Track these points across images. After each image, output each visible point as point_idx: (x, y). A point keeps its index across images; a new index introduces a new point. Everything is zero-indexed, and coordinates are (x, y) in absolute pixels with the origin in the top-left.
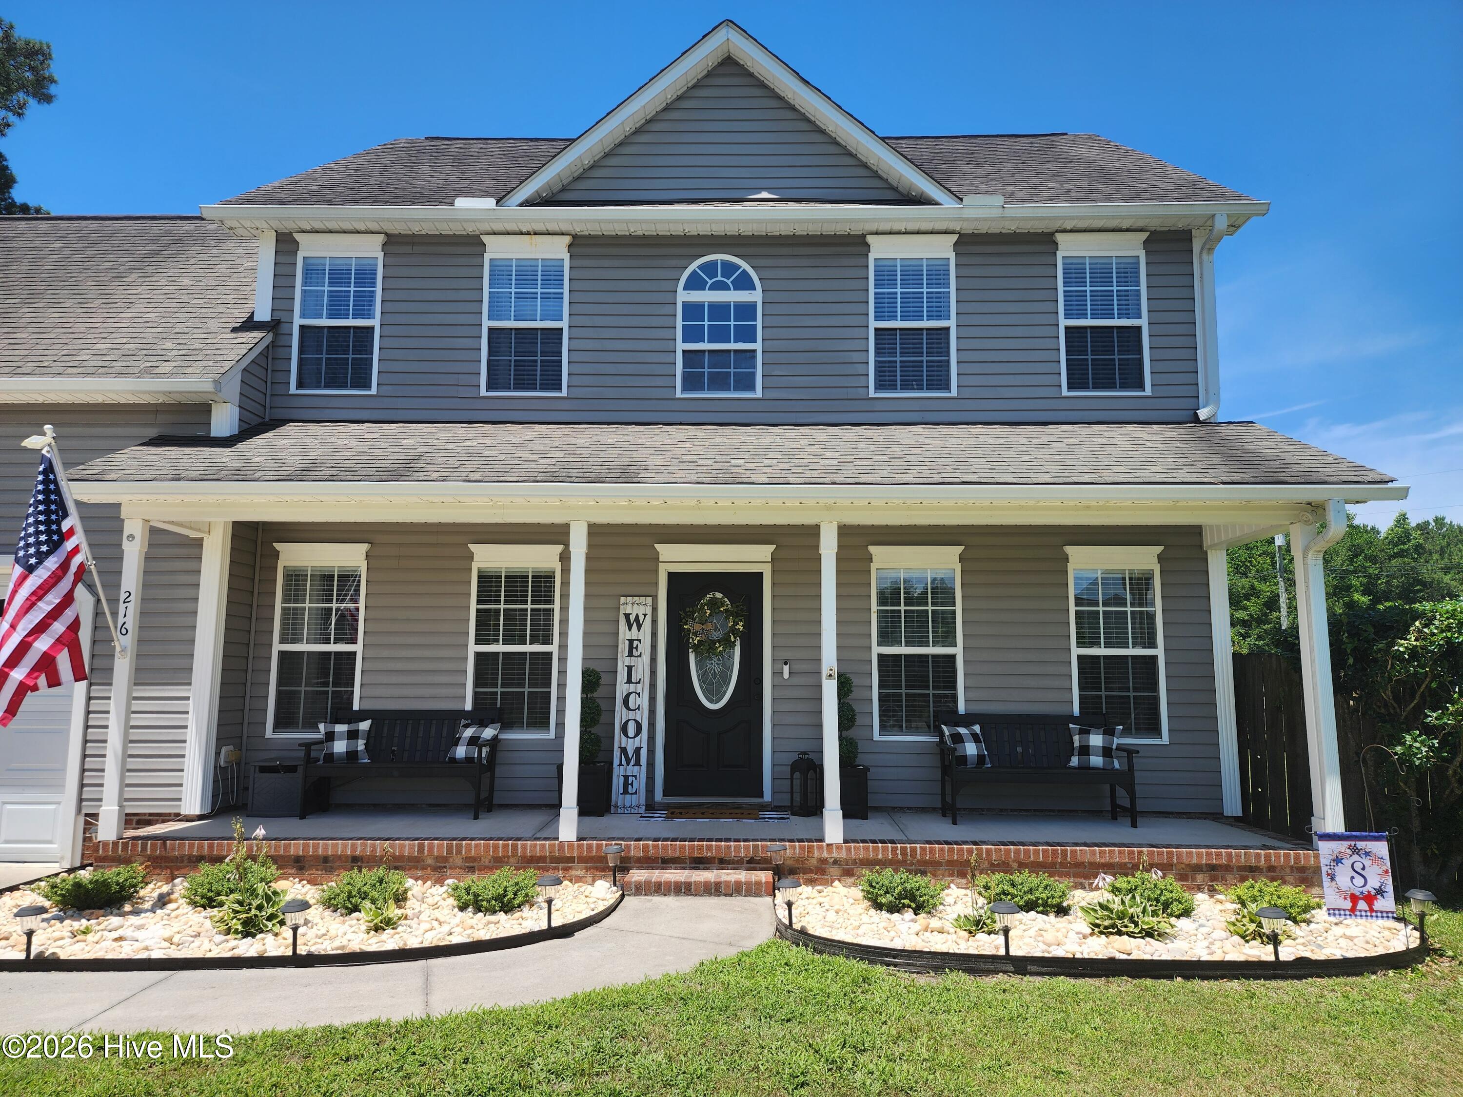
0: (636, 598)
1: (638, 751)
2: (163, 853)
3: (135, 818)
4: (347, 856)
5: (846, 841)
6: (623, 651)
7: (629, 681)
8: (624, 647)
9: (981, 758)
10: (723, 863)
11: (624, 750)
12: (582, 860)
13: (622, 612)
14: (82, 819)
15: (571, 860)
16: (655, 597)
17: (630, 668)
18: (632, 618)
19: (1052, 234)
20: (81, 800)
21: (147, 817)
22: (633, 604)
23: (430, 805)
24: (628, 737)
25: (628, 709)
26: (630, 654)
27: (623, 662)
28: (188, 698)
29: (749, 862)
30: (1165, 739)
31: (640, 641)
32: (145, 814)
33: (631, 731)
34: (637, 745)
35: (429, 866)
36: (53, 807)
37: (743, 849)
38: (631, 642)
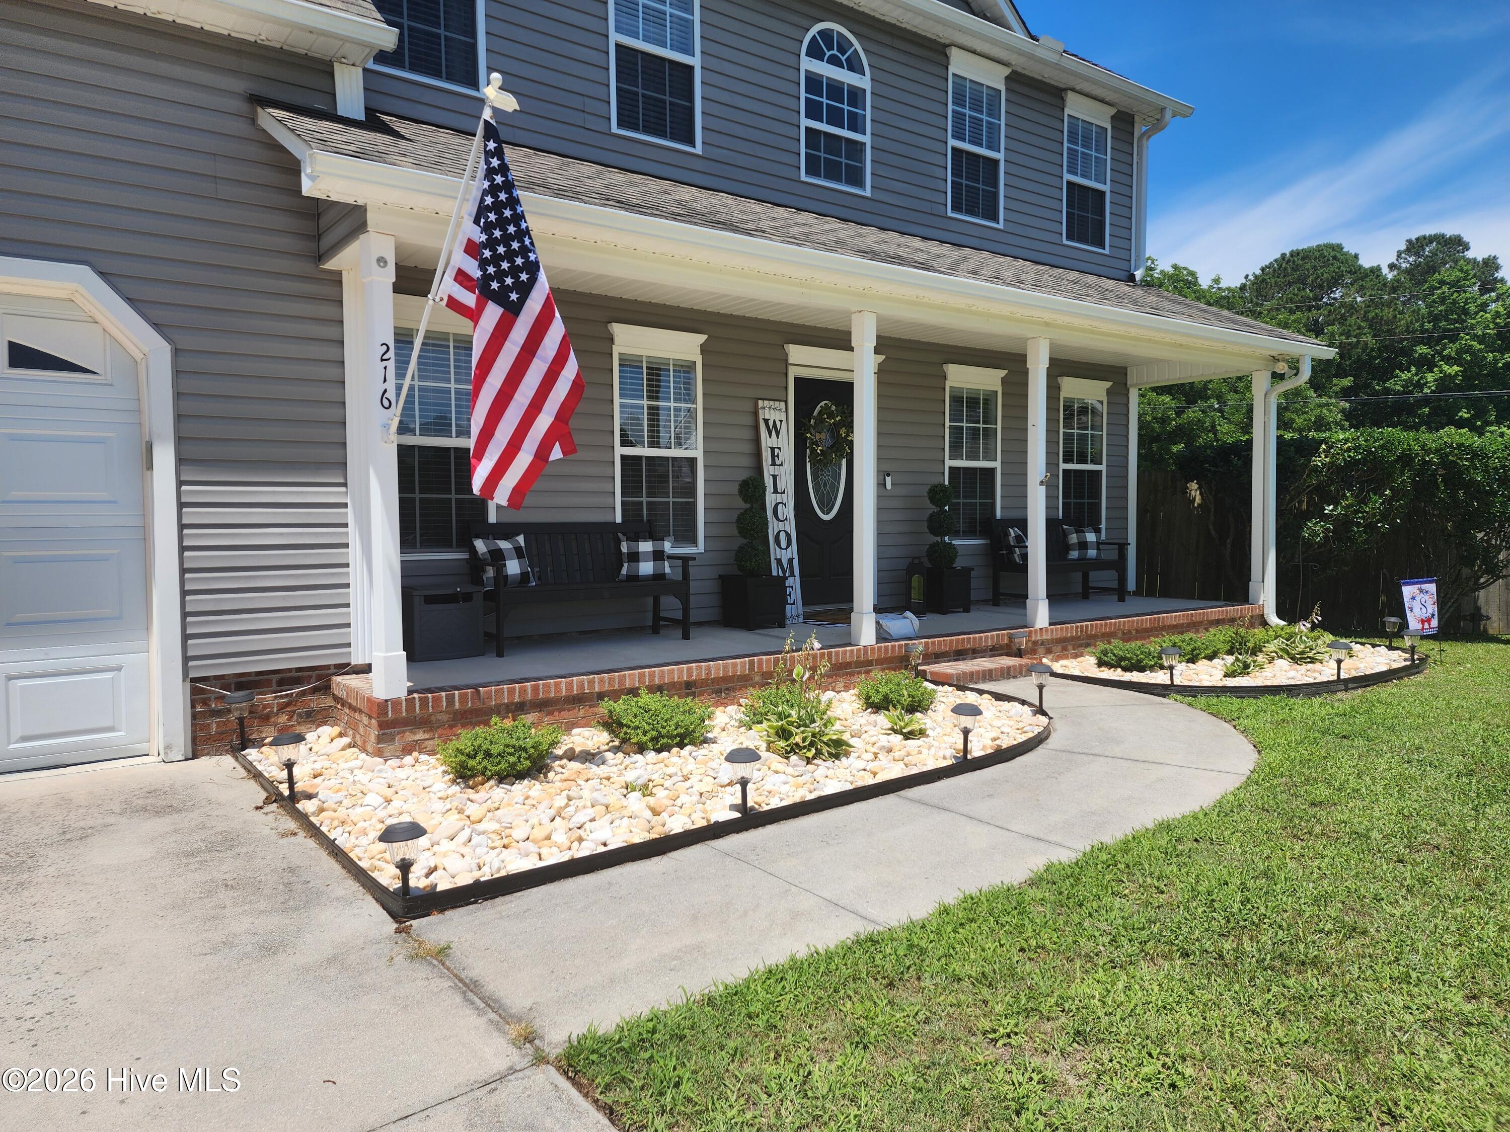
0: (772, 403)
1: (791, 561)
3: (275, 678)
5: (1050, 624)
6: (767, 459)
7: (776, 491)
8: (766, 455)
11: (779, 561)
12: (879, 662)
13: (761, 417)
14: (188, 685)
15: (869, 663)
16: (786, 402)
17: (775, 477)
18: (771, 423)
19: (1065, 90)
20: (186, 659)
21: (294, 674)
22: (770, 408)
24: (781, 549)
25: (778, 520)
26: (774, 464)
27: (768, 471)
28: (345, 505)
29: (991, 650)
31: (779, 448)
32: (290, 670)
33: (783, 543)
34: (790, 556)
35: (757, 683)
36: (109, 675)
38: (772, 449)
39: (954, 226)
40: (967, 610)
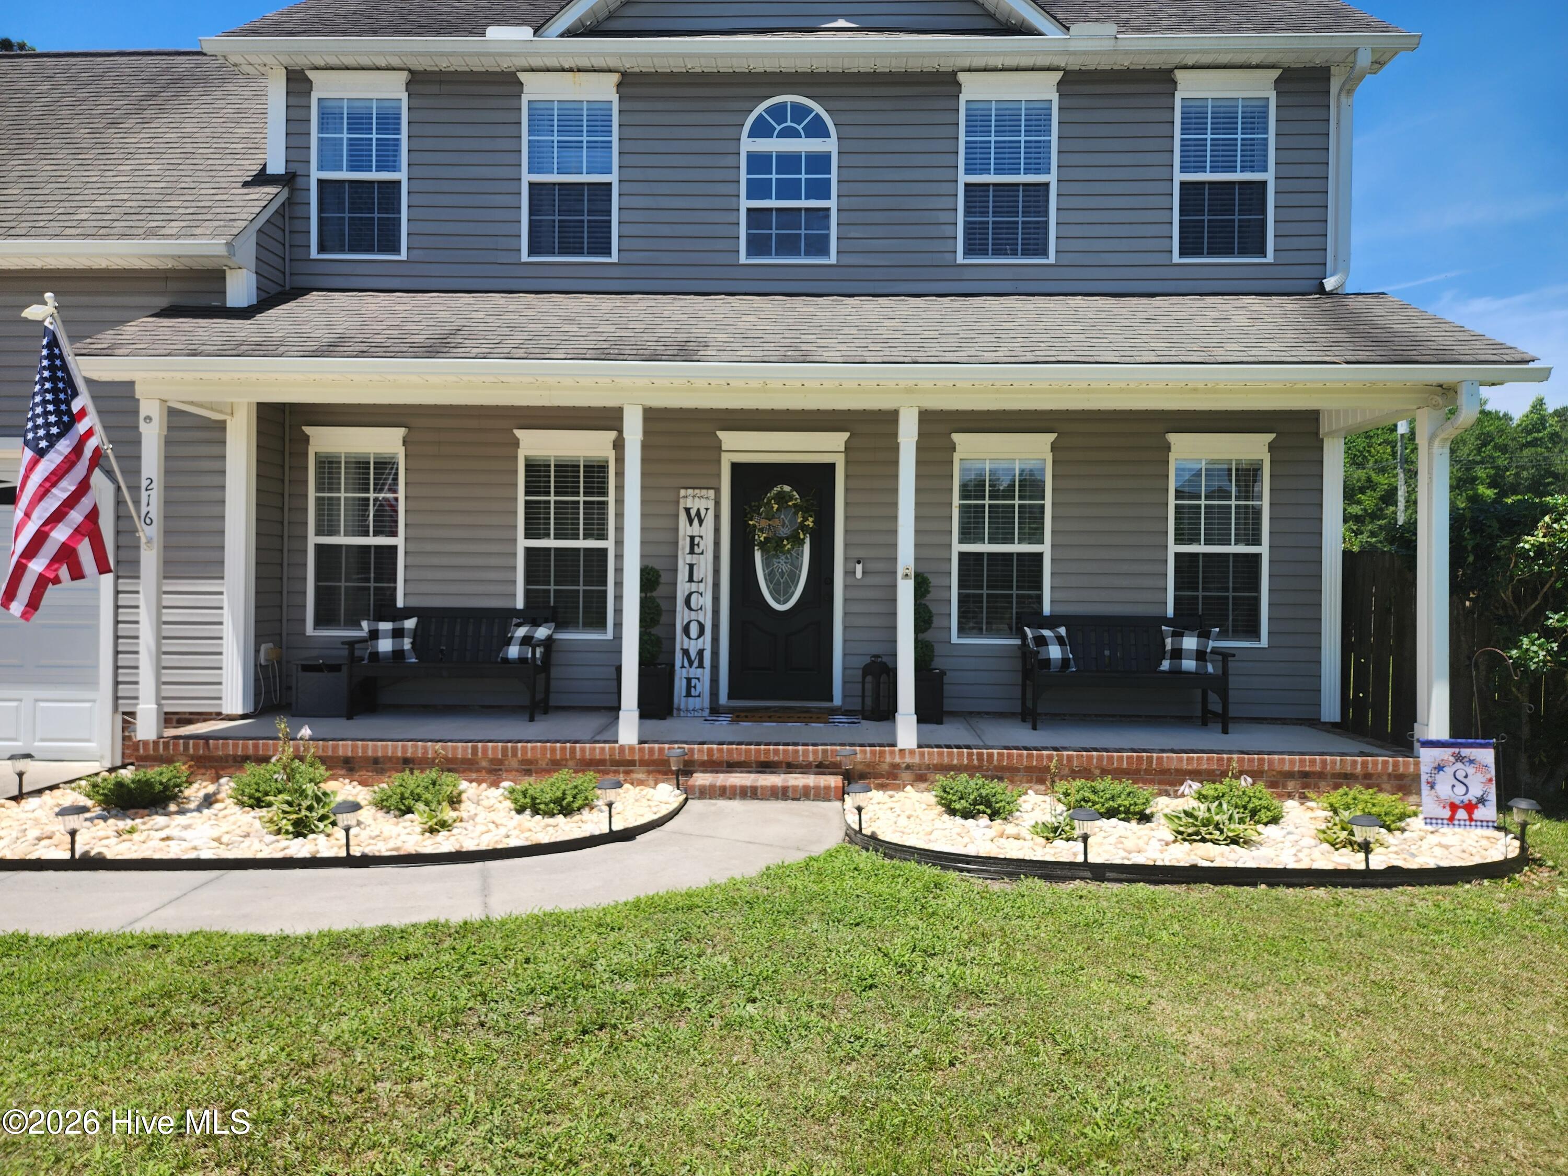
0: (697, 491)
1: (701, 653)
2: (207, 753)
3: (175, 717)
4: (398, 758)
5: (919, 746)
6: (683, 548)
7: (691, 580)
8: (684, 544)
9: (1065, 662)
10: (790, 767)
11: (686, 652)
12: (643, 763)
13: (682, 506)
14: (119, 718)
15: (632, 763)
16: (718, 491)
17: (691, 566)
18: (693, 512)
19: (1171, 71)
20: (116, 698)
21: (187, 716)
22: (694, 497)
23: (483, 707)
24: (690, 638)
25: (690, 608)
26: (692, 552)
27: (684, 559)
28: (221, 593)
29: (818, 766)
30: (1264, 642)
31: (701, 537)
32: (185, 713)
33: (694, 632)
34: (700, 646)
35: (484, 768)
36: (87, 705)
37: (811, 753)
38: (692, 538)
39: (967, 274)
40: (940, 722)
